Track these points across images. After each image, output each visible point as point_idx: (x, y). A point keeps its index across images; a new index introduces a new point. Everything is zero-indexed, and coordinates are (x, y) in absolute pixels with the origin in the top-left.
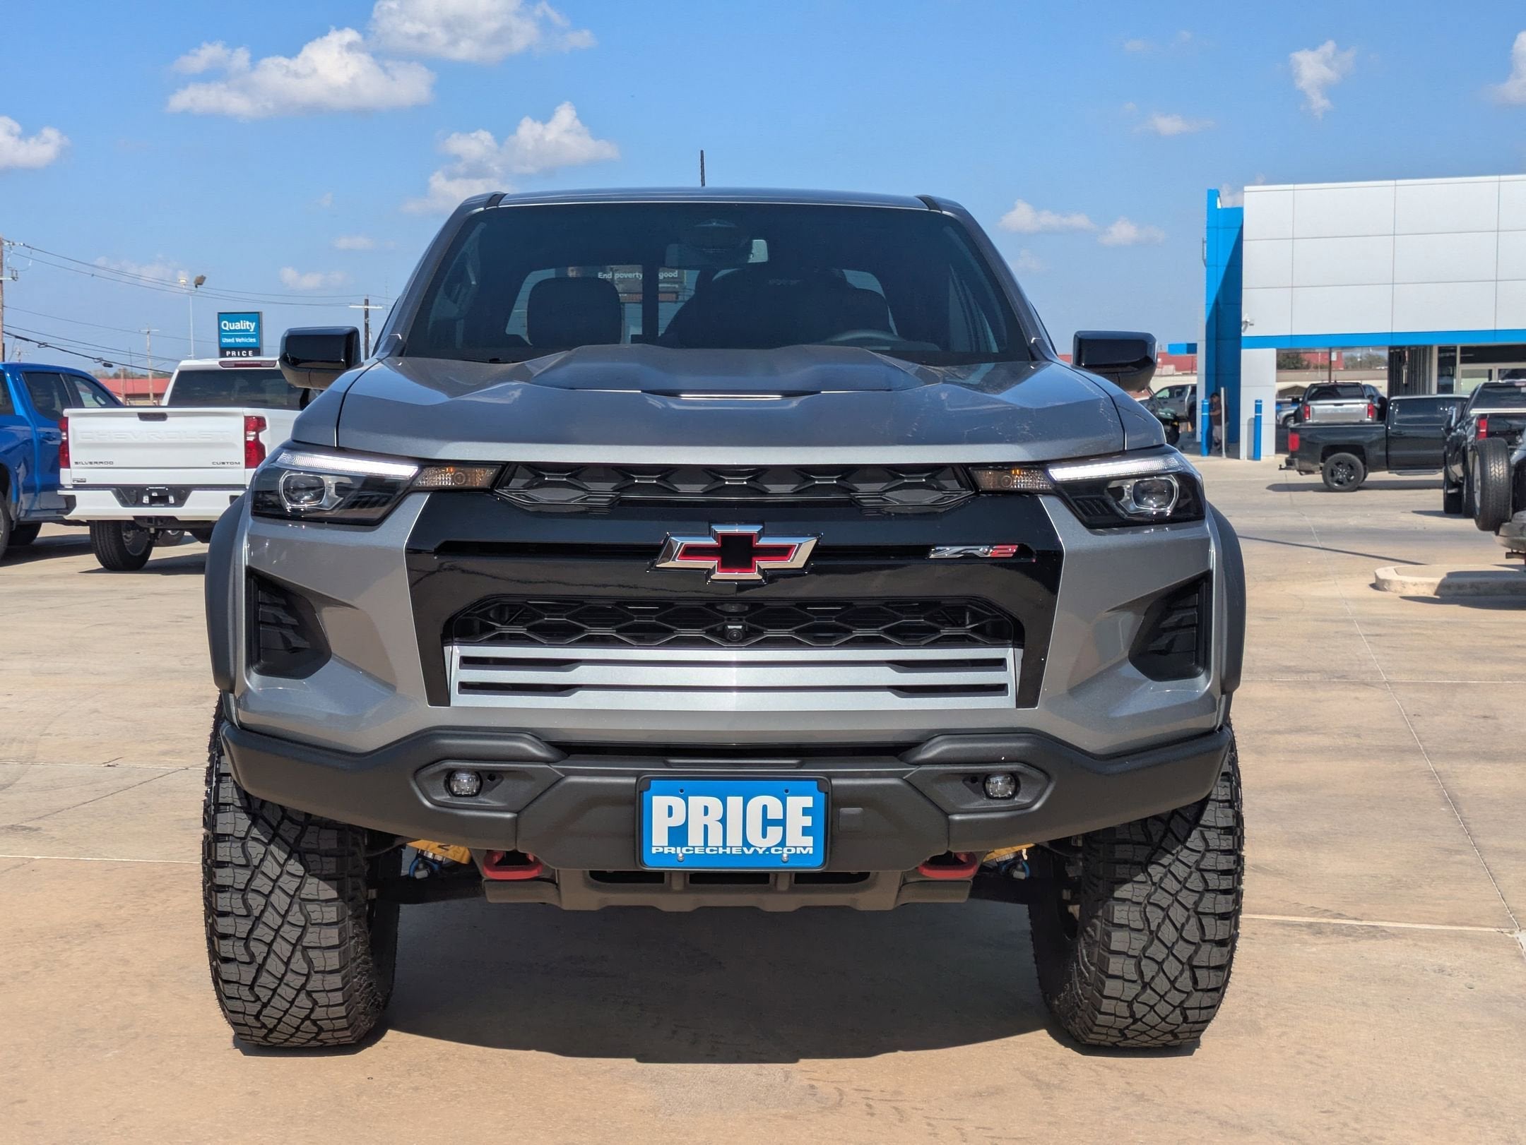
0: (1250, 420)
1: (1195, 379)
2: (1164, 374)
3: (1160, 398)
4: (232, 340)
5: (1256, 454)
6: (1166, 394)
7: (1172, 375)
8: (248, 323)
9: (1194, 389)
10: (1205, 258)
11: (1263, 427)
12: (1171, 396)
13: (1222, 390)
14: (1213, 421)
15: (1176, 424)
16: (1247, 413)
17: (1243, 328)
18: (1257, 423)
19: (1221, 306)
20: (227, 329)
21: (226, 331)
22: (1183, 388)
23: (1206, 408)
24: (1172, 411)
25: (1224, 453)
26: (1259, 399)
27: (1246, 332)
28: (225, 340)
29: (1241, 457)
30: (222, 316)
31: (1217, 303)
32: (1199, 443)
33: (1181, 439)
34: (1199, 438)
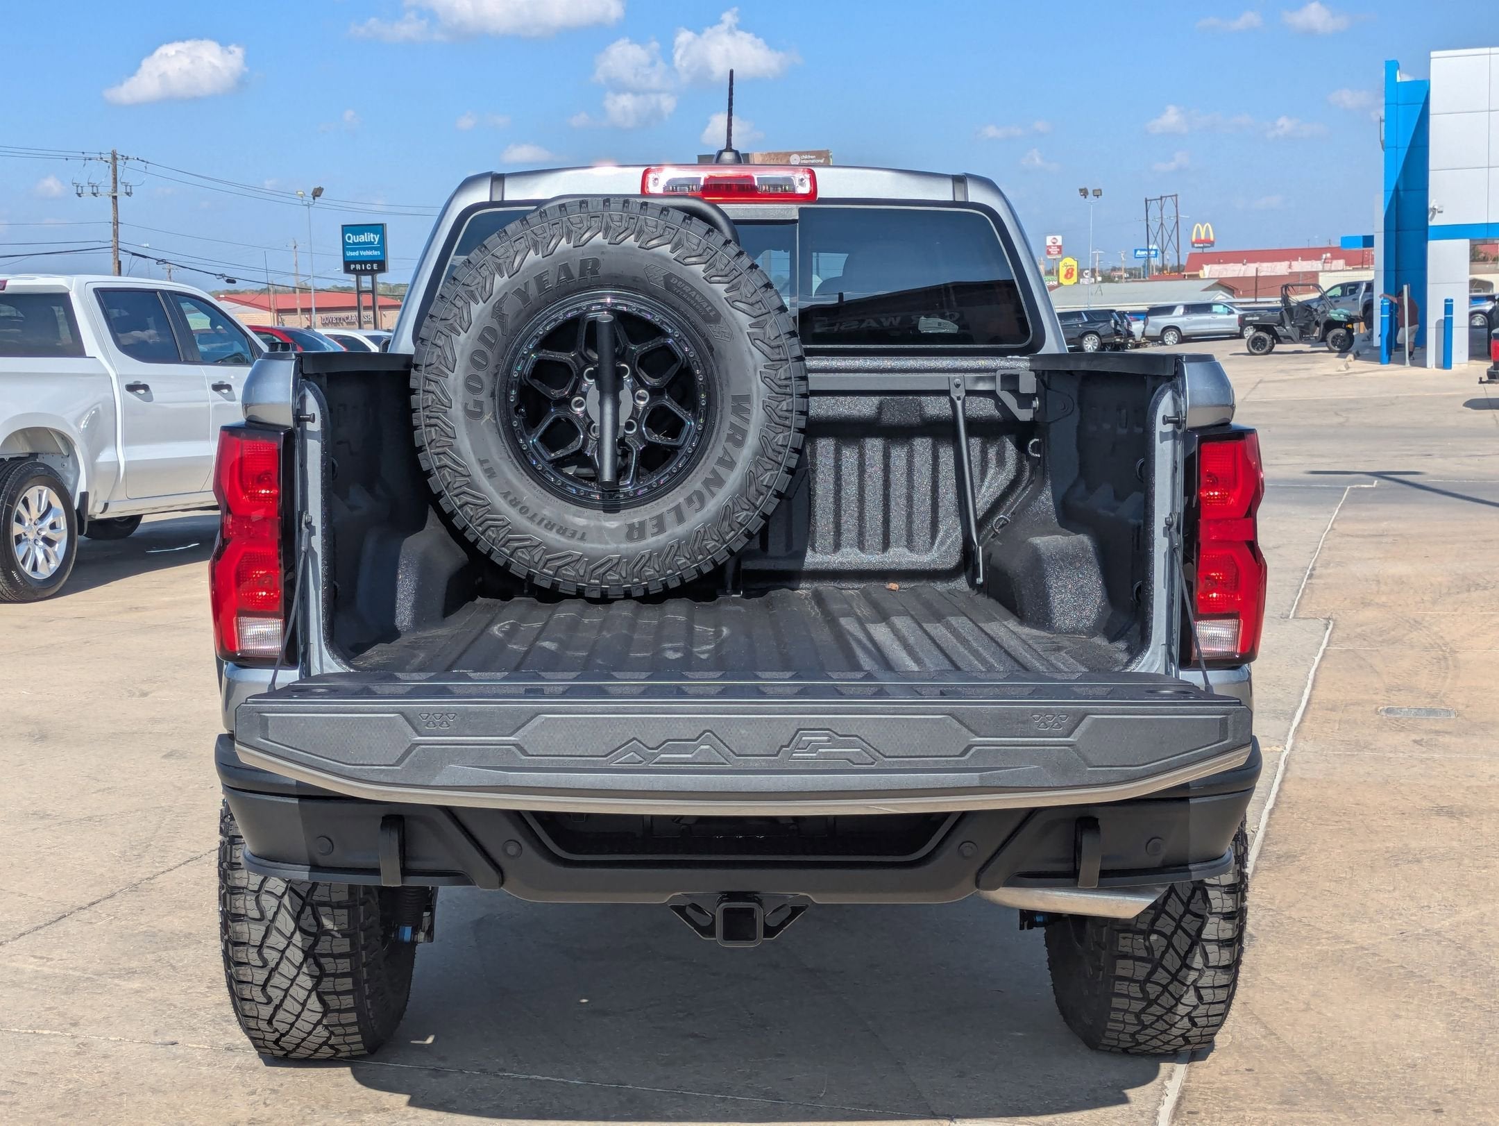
0: (1438, 323)
1: (1372, 274)
2: (1333, 269)
3: (1331, 297)
4: (357, 253)
5: (1446, 362)
6: (1338, 292)
7: (1342, 270)
8: (372, 235)
9: (1370, 286)
10: (1383, 138)
11: (1454, 330)
12: (1343, 294)
13: (1405, 288)
14: (1394, 325)
15: (1350, 326)
16: (1434, 314)
17: (1430, 216)
18: (1447, 325)
19: (1402, 193)
20: (351, 241)
21: (350, 244)
22: (1357, 285)
23: (1387, 310)
24: (1345, 311)
25: (1407, 360)
26: (1449, 297)
27: (1434, 220)
28: (350, 254)
29: (1429, 365)
30: (346, 229)
31: (1397, 190)
32: (1377, 348)
33: (1357, 342)
34: (1377, 341)
